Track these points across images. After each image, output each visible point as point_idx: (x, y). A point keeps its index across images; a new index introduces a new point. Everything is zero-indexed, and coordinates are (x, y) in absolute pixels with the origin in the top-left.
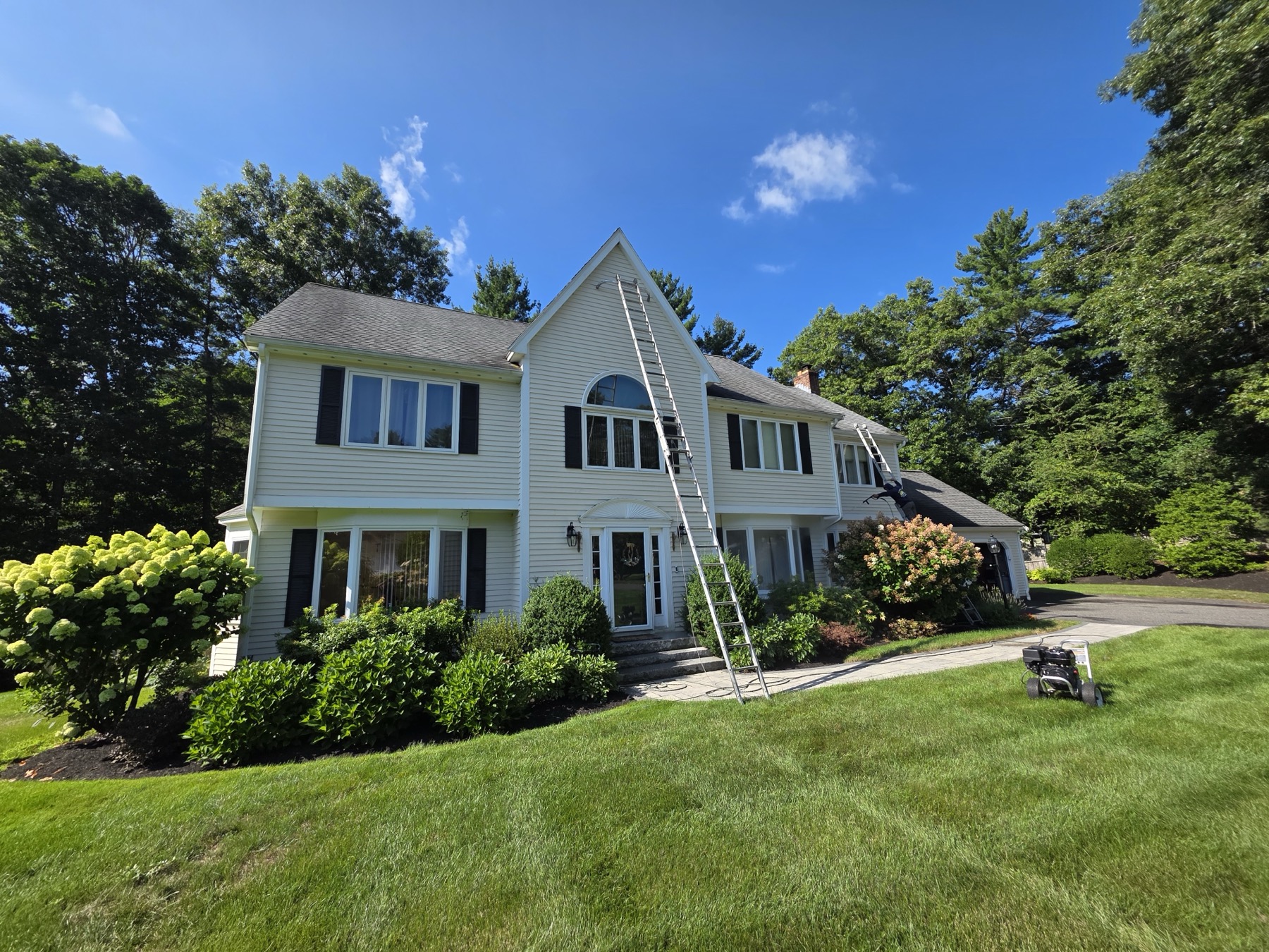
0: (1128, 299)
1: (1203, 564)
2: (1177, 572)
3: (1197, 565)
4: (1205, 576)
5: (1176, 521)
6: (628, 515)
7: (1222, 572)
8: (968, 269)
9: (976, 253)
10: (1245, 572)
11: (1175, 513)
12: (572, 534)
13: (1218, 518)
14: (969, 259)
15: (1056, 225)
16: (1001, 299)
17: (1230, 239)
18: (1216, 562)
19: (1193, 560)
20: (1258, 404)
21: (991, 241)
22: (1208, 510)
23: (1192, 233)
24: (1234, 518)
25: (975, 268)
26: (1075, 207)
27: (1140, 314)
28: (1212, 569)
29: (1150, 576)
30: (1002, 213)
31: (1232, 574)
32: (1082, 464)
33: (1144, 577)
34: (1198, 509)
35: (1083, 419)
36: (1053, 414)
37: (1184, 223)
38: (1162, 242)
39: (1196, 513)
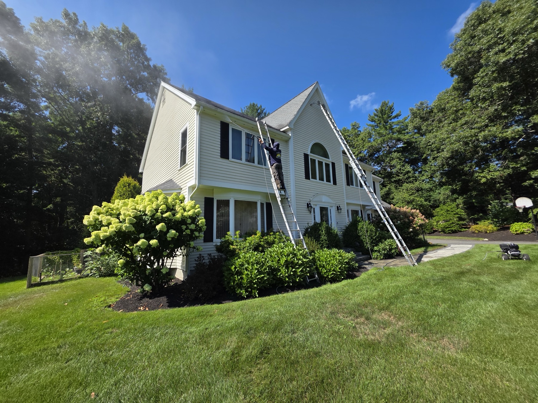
0: (447, 138)
1: (449, 229)
2: (440, 232)
3: (448, 229)
4: (449, 233)
5: (442, 215)
6: (323, 201)
7: (454, 232)
8: (373, 121)
9: (375, 115)
10: (461, 231)
11: (442, 212)
12: (309, 206)
13: (455, 214)
14: (373, 117)
15: (415, 109)
16: (384, 133)
17: (483, 122)
18: (453, 229)
19: (447, 228)
20: (482, 177)
21: (382, 112)
22: (452, 212)
23: (466, 119)
24: (459, 214)
25: (375, 121)
26: (422, 104)
27: (452, 143)
28: (452, 230)
29: (432, 233)
30: (385, 102)
31: (457, 232)
32: (411, 195)
33: (430, 234)
34: (449, 211)
35: (411, 179)
36: (401, 177)
37: (464, 114)
38: (455, 120)
39: (449, 212)
